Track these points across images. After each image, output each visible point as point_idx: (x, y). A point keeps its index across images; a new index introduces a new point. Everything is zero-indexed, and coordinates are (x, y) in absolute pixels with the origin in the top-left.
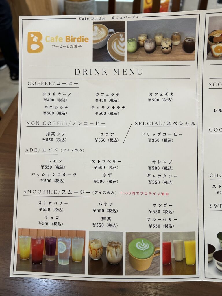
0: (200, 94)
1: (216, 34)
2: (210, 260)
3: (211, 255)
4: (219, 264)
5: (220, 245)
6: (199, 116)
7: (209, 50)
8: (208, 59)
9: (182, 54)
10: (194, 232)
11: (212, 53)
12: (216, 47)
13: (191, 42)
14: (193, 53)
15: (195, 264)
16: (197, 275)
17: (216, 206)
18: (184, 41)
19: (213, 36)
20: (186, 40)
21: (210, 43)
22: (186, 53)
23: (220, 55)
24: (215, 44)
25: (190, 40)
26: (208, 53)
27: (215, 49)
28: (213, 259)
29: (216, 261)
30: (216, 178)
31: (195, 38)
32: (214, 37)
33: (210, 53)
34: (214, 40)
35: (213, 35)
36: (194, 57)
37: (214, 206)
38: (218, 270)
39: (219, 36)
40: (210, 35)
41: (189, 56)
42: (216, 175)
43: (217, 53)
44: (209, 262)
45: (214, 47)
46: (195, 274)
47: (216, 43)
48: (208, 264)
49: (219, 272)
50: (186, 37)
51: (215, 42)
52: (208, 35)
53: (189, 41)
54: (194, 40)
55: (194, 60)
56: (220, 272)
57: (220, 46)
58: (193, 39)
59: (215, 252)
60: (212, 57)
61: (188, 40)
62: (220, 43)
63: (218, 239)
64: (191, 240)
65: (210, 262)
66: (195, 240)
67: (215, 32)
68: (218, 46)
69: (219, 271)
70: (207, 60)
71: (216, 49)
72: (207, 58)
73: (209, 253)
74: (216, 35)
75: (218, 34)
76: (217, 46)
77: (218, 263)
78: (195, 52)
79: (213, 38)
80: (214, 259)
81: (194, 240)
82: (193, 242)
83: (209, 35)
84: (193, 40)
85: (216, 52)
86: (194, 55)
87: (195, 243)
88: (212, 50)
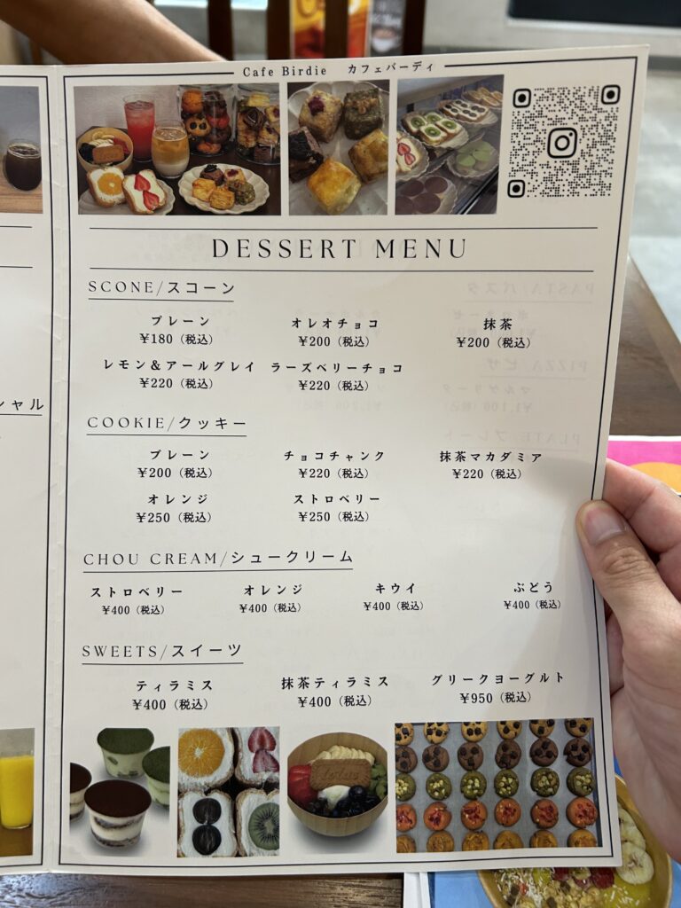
0: (61, 314)
1: (98, 138)
2: (76, 810)
3: (80, 795)
4: (98, 822)
5: (106, 765)
6: (57, 381)
7: (84, 185)
8: (82, 210)
9: (4, 192)
10: (31, 731)
11: (93, 193)
12: (102, 177)
13: (29, 156)
14: (35, 192)
15: (31, 826)
16: (35, 858)
17: (99, 651)
18: (8, 153)
19: (92, 143)
20: (11, 152)
21: (85, 164)
22: (14, 190)
23: (117, 201)
24: (98, 168)
25: (24, 153)
26: (80, 193)
27: (100, 182)
28: (84, 809)
29: (91, 814)
30: (103, 567)
31: (38, 144)
32: (93, 147)
33: (87, 194)
34: (96, 156)
35: (92, 140)
36: (41, 203)
37: (92, 650)
38: (95, 839)
39: (106, 144)
40: (80, 139)
41: (24, 199)
42: (103, 557)
43: (107, 194)
44: (72, 817)
45: (96, 176)
46: (29, 852)
47: (101, 165)
48: (71, 823)
49: (99, 846)
50: (12, 142)
51: (99, 161)
52: (77, 140)
53: (21, 156)
54: (37, 152)
55: (40, 211)
56: (100, 844)
57: (113, 174)
58: (34, 148)
59: (90, 785)
60: (93, 206)
61: (19, 152)
62: (111, 165)
63: (98, 749)
64: (18, 754)
65: (75, 818)
66: (33, 755)
67: (96, 133)
68: (109, 174)
69: (97, 842)
70: (80, 212)
71: (104, 181)
72: (80, 206)
73: (73, 789)
74: (99, 141)
75: (105, 139)
76: (104, 175)
77: (96, 819)
78: (41, 189)
79: (91, 150)
80: (87, 807)
81: (30, 753)
82: (24, 759)
83: (80, 141)
84: (33, 152)
85: (103, 191)
86: (40, 196)
87: (32, 762)
88: (91, 183)
